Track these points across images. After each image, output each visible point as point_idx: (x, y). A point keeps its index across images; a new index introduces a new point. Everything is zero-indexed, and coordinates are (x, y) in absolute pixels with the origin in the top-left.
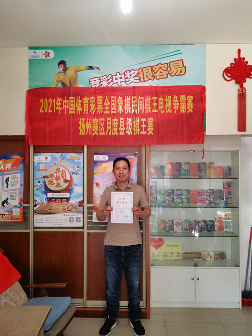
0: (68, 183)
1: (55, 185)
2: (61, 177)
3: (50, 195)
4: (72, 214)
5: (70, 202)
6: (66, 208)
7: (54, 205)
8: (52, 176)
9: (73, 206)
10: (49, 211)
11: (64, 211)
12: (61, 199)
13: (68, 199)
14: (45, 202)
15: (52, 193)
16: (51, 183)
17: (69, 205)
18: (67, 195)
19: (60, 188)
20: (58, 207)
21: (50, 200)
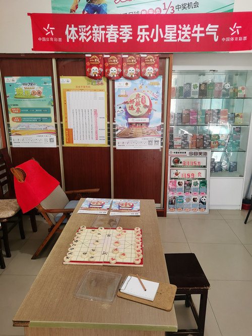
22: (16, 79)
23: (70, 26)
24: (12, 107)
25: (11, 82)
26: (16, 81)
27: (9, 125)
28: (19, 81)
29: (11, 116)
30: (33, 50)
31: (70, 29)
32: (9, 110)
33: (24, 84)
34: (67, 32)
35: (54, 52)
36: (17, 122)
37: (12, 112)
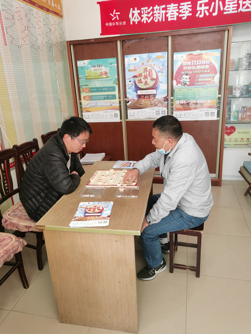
0: (154, 81)
1: (143, 84)
2: (148, 76)
3: (140, 92)
4: (158, 108)
5: (156, 98)
6: (153, 103)
7: (143, 101)
8: (140, 75)
9: (159, 101)
10: (139, 106)
11: (152, 105)
12: (149, 95)
13: (154, 95)
14: (136, 99)
15: (141, 91)
16: (140, 81)
17: (155, 100)
18: (154, 92)
19: (147, 86)
20: (146, 102)
21: (139, 96)
22: (86, 62)
23: (134, 10)
24: (84, 87)
25: (83, 65)
26: (86, 64)
27: (81, 103)
28: (90, 63)
29: (83, 95)
30: (101, 34)
31: (133, 12)
32: (81, 90)
33: (93, 67)
34: (130, 16)
35: (119, 35)
36: (88, 100)
37: (83, 91)
